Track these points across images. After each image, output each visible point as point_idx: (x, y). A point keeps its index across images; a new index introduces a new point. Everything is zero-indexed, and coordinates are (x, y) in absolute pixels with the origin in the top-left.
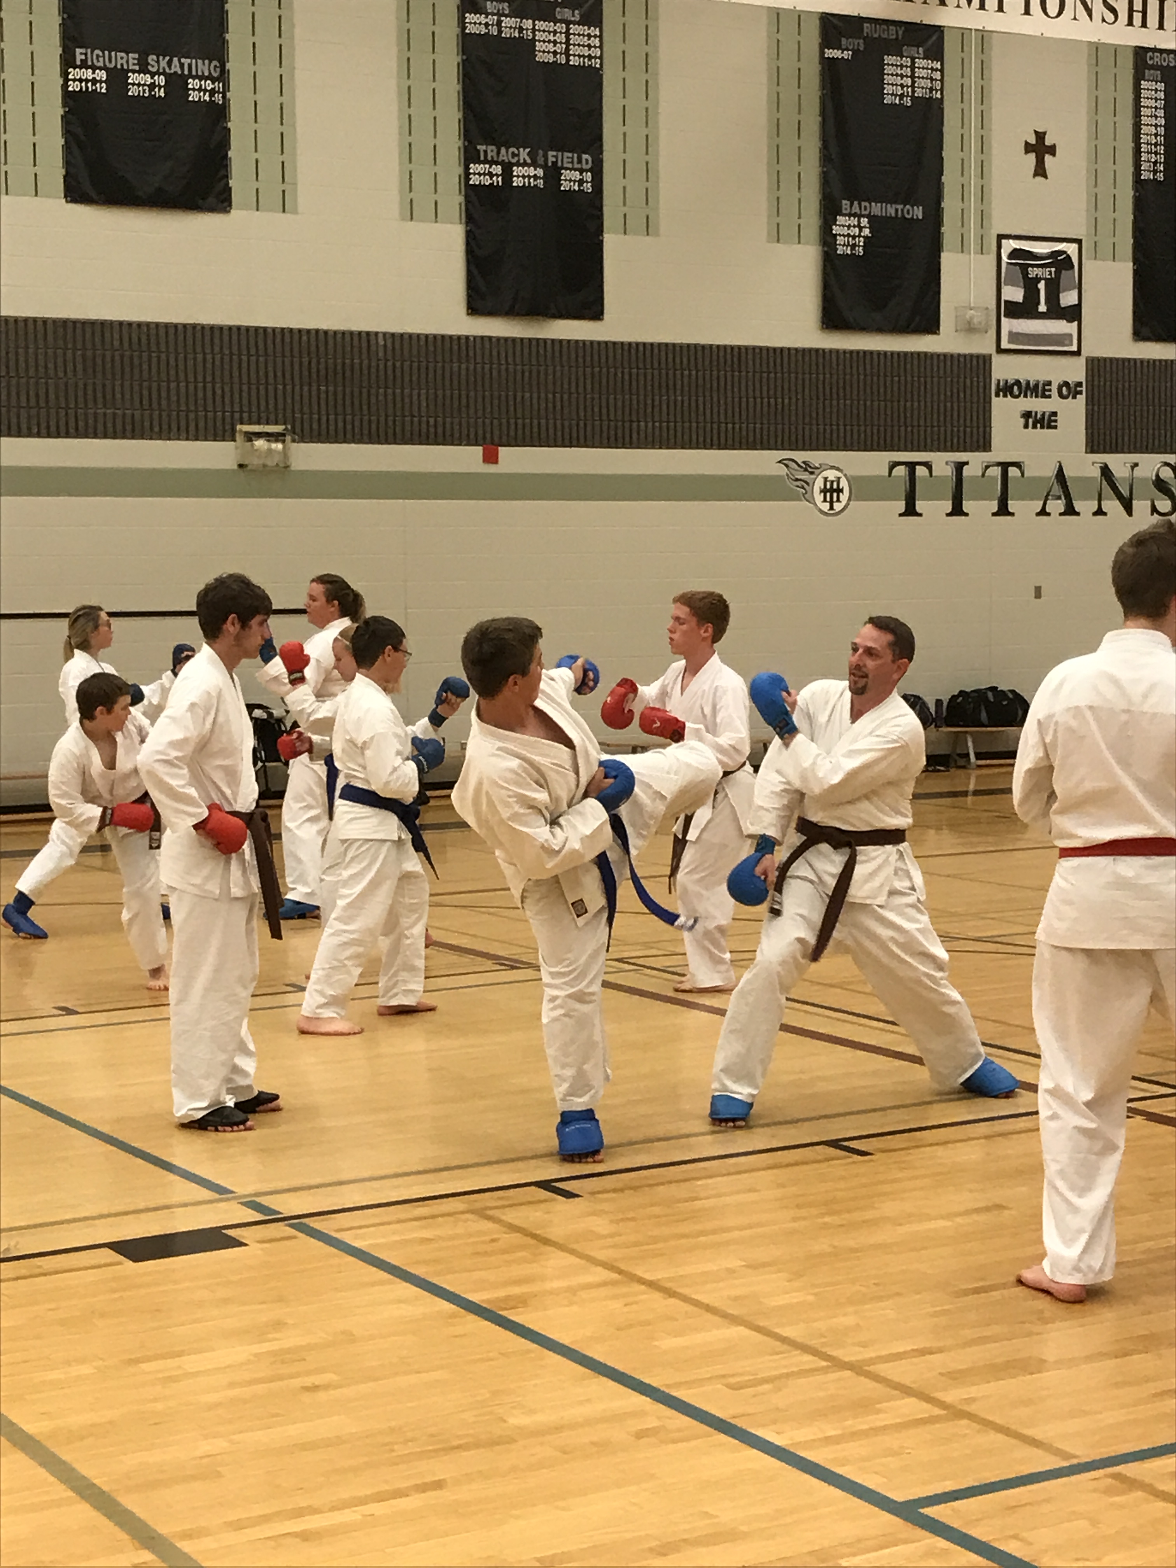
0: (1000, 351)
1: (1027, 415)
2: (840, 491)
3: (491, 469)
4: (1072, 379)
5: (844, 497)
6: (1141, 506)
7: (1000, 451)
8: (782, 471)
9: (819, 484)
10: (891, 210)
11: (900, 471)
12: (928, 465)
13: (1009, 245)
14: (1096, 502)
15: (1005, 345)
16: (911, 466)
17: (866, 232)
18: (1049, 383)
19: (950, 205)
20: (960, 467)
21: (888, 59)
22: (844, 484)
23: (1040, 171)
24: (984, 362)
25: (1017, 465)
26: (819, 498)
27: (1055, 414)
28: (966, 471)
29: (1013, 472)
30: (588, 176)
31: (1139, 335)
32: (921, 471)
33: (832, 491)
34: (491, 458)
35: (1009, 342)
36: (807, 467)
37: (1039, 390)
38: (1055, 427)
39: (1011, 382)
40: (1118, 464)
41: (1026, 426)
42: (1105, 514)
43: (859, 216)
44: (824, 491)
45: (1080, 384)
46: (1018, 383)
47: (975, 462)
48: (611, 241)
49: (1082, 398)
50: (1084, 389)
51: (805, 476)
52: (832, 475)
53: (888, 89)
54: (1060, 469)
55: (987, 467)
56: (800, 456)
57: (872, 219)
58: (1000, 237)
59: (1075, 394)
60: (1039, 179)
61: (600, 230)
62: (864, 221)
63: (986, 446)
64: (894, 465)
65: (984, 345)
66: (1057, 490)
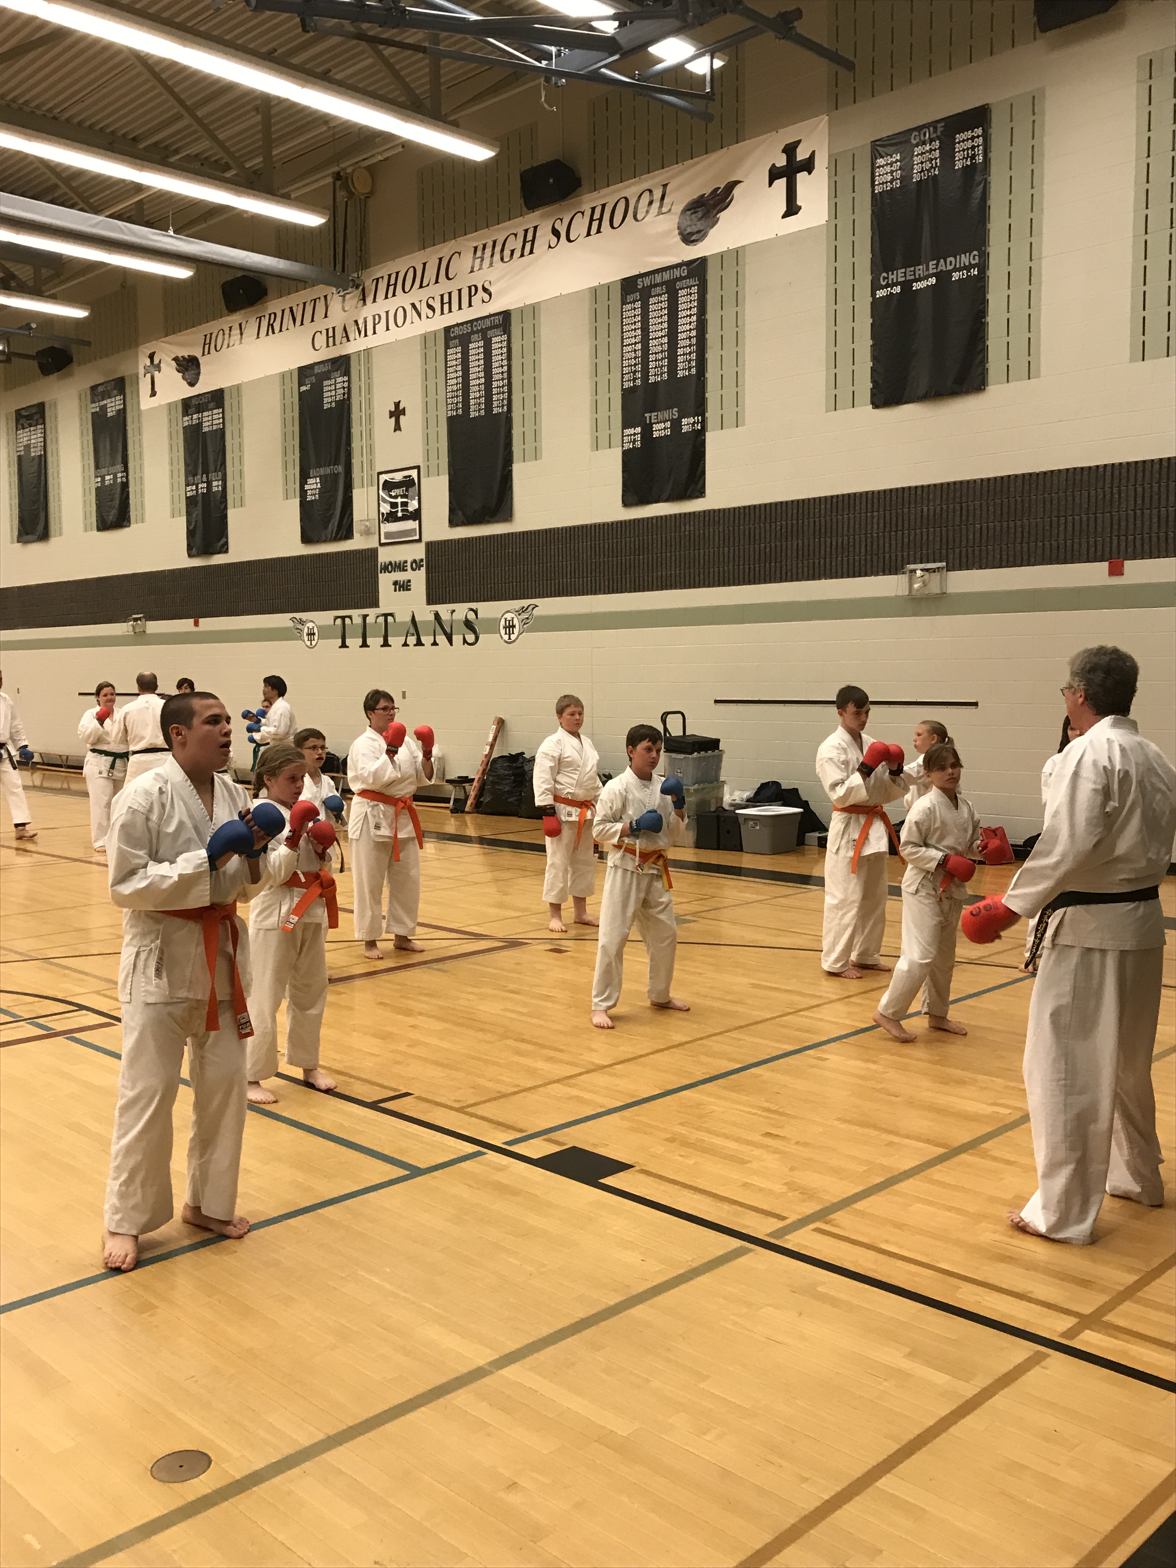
0: (381, 545)
1: (395, 583)
2: (314, 634)
3: (196, 629)
4: (417, 558)
5: (316, 637)
6: (457, 639)
7: (383, 608)
8: (291, 624)
9: (306, 631)
10: (329, 470)
11: (339, 621)
12: (350, 617)
13: (384, 477)
14: (432, 637)
15: (383, 541)
16: (343, 618)
17: (319, 486)
18: (406, 562)
19: (356, 461)
20: (365, 617)
21: (325, 383)
22: (316, 630)
23: (398, 427)
24: (373, 552)
25: (392, 615)
26: (306, 638)
27: (409, 581)
28: (368, 620)
29: (390, 619)
30: (220, 483)
31: (453, 522)
32: (347, 621)
33: (311, 634)
34: (196, 624)
35: (386, 538)
36: (302, 622)
37: (400, 567)
38: (410, 590)
39: (387, 563)
40: (444, 610)
41: (395, 590)
42: (437, 645)
43: (316, 477)
44: (308, 634)
45: (422, 560)
46: (390, 563)
47: (372, 612)
48: (231, 513)
49: (423, 569)
50: (424, 563)
51: (300, 626)
52: (310, 625)
53: (325, 400)
54: (413, 617)
55: (377, 617)
56: (298, 615)
57: (320, 477)
58: (380, 473)
59: (419, 567)
60: (398, 432)
61: (226, 508)
62: (318, 480)
63: (375, 604)
64: (336, 618)
65: (372, 543)
66: (412, 630)
